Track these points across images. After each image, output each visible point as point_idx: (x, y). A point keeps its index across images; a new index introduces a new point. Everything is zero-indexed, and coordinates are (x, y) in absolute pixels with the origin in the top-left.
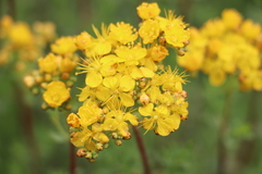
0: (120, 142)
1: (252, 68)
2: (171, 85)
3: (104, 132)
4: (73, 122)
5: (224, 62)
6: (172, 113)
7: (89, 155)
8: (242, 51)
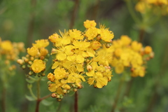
0: (76, 90)
1: (138, 65)
2: (103, 62)
3: (68, 84)
4: (51, 77)
5: (123, 61)
6: (104, 76)
7: (58, 96)
8: (133, 56)
